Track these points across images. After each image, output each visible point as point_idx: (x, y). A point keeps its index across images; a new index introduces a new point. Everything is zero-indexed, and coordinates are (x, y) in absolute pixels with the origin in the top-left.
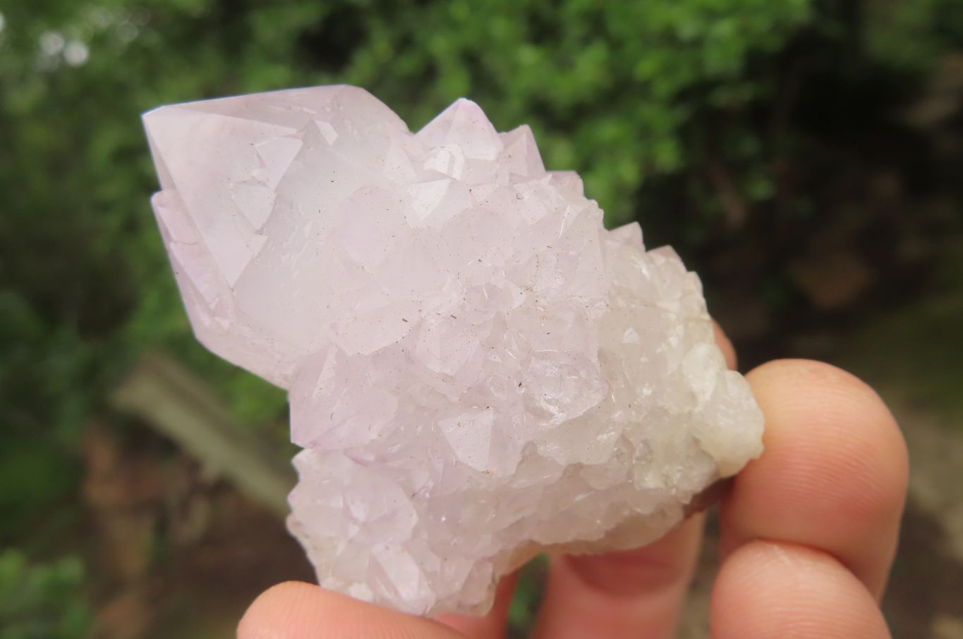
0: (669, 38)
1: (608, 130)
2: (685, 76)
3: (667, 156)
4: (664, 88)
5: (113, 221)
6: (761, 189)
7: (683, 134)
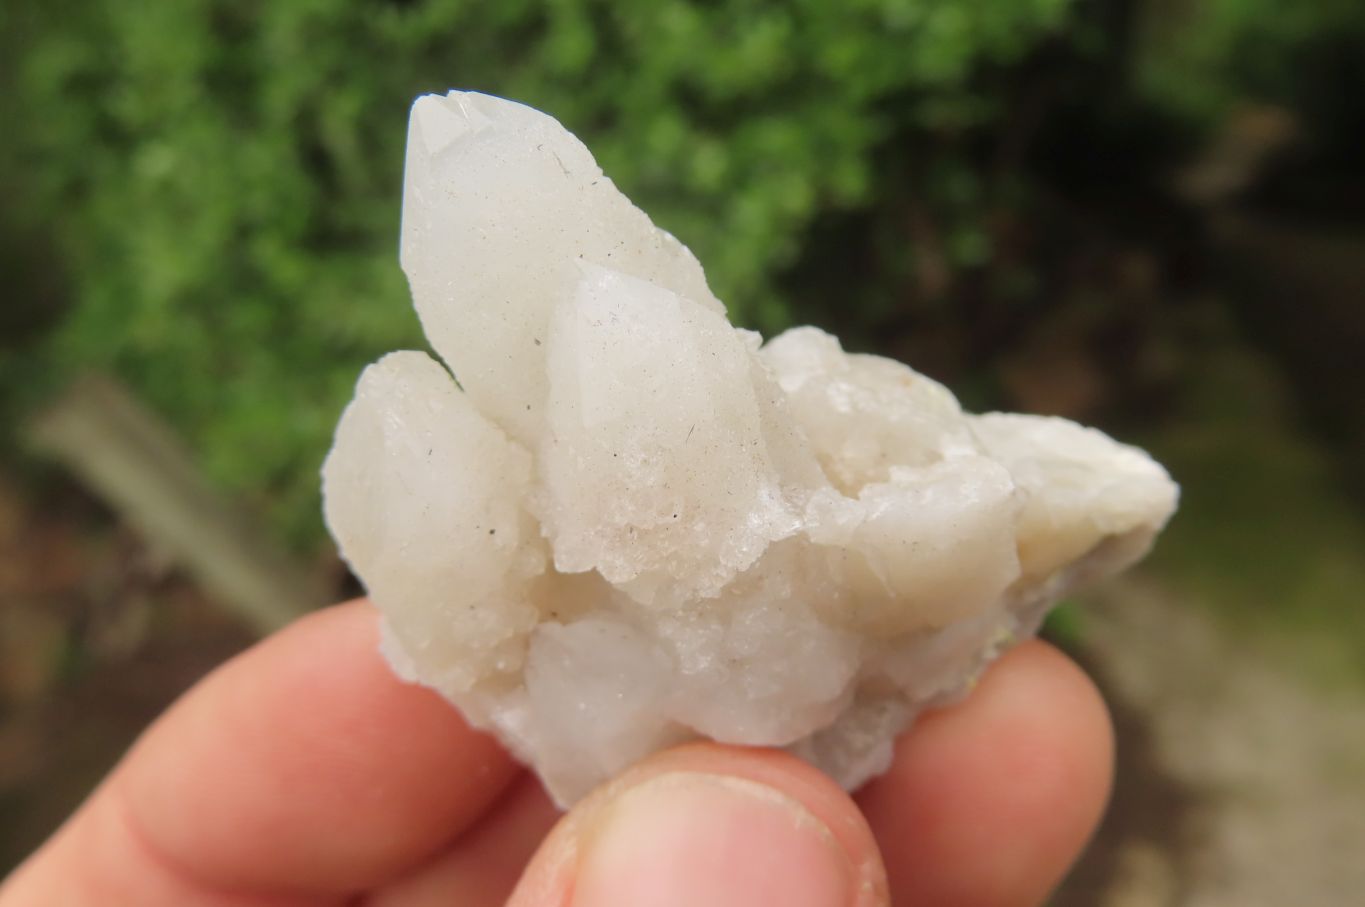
0: (873, 23)
1: (776, 136)
2: (885, 77)
3: (852, 183)
4: (859, 89)
5: (51, 180)
6: (971, 246)
7: (878, 157)
